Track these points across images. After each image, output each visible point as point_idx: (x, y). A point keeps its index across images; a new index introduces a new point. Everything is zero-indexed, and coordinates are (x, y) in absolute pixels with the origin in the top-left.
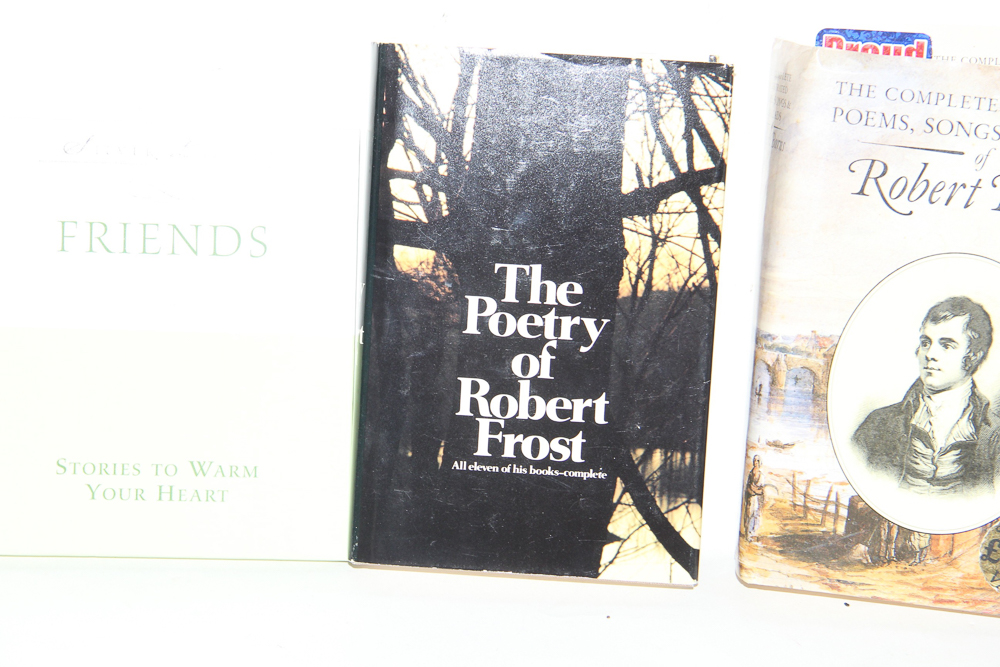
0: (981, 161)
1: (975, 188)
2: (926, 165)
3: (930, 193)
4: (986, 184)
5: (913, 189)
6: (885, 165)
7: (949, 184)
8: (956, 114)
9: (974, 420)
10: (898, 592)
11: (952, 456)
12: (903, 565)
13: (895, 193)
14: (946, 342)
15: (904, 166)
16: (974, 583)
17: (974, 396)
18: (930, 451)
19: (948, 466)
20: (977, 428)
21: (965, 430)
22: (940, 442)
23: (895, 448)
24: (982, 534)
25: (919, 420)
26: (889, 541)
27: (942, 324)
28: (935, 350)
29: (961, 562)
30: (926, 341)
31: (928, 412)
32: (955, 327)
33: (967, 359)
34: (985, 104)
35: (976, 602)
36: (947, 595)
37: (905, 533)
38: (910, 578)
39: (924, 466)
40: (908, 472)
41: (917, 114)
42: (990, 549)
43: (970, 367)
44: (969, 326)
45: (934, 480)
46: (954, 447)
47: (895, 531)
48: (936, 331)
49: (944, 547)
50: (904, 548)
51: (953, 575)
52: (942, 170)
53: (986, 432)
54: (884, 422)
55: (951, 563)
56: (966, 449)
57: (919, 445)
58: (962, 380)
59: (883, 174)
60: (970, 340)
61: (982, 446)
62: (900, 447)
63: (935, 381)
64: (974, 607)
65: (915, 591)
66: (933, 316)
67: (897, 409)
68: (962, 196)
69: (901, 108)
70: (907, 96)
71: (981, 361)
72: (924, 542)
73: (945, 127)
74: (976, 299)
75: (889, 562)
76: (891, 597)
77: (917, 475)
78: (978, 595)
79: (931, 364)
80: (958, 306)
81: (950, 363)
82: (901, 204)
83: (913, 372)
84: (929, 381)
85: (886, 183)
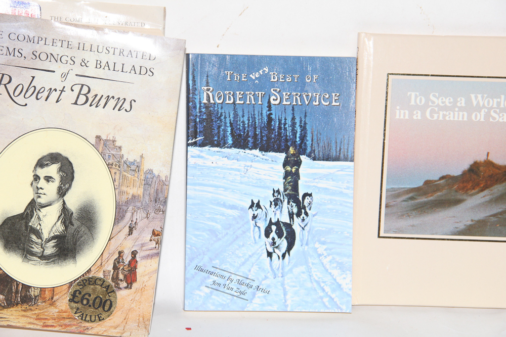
0: (65, 76)
1: (62, 91)
2: (33, 77)
3: (37, 94)
4: (68, 89)
5: (27, 91)
6: (10, 77)
7: (47, 89)
8: (49, 49)
9: (64, 223)
10: (22, 322)
11: (52, 243)
12: (25, 306)
13: (16, 93)
14: (48, 179)
15: (21, 78)
16: (65, 315)
17: (64, 209)
18: (40, 240)
19: (50, 250)
20: (66, 227)
21: (60, 228)
22: (46, 235)
23: (20, 239)
24: (69, 287)
25: (33, 223)
26: (17, 292)
27: (46, 169)
28: (42, 183)
29: (58, 303)
30: (37, 178)
31: (39, 218)
32: (53, 170)
33: (60, 188)
34: (65, 44)
35: (66, 326)
36: (50, 322)
37: (27, 288)
38: (29, 313)
39: (37, 249)
40: (27, 253)
41: (27, 49)
42: (74, 295)
43: (62, 192)
44: (60, 169)
45: (43, 257)
46: (54, 238)
47: (20, 287)
48: (42, 172)
49: (48, 295)
50: (26, 296)
51: (53, 311)
52: (43, 81)
53: (71, 229)
54: (13, 224)
55: (53, 304)
56: (60, 239)
57: (34, 237)
58: (58, 200)
59: (9, 82)
60: (62, 177)
61: (69, 237)
62: (23, 239)
63: (42, 200)
64: (65, 329)
65: (32, 320)
66: (41, 164)
67: (20, 217)
68: (54, 96)
69: (18, 45)
70: (21, 38)
71: (68, 190)
72: (37, 293)
73: (43, 57)
74: (64, 154)
75: (17, 304)
76: (18, 325)
77: (33, 254)
78: (67, 322)
79: (40, 191)
80: (54, 158)
81: (50, 190)
82: (20, 100)
83: (29, 196)
84: (39, 200)
85: (11, 88)
